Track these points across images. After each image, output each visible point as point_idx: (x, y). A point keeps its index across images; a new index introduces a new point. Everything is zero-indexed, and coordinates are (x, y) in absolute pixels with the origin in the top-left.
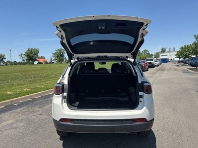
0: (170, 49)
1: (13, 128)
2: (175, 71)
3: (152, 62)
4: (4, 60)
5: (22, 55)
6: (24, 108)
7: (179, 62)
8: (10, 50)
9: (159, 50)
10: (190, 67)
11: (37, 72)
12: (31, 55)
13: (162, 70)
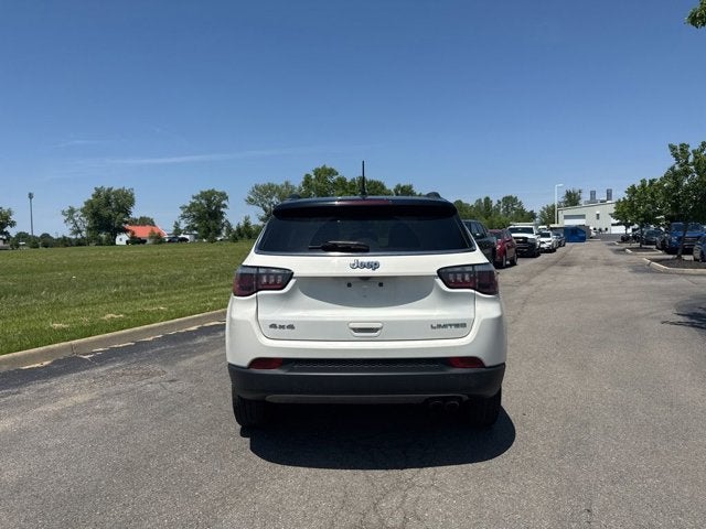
0: (593, 194)
1: (97, 412)
2: (609, 269)
3: (529, 236)
4: (8, 229)
5: (72, 211)
6: (117, 366)
7: (625, 239)
8: (31, 196)
9: (557, 198)
10: (660, 255)
11: (132, 270)
12: (105, 213)
13: (565, 265)
